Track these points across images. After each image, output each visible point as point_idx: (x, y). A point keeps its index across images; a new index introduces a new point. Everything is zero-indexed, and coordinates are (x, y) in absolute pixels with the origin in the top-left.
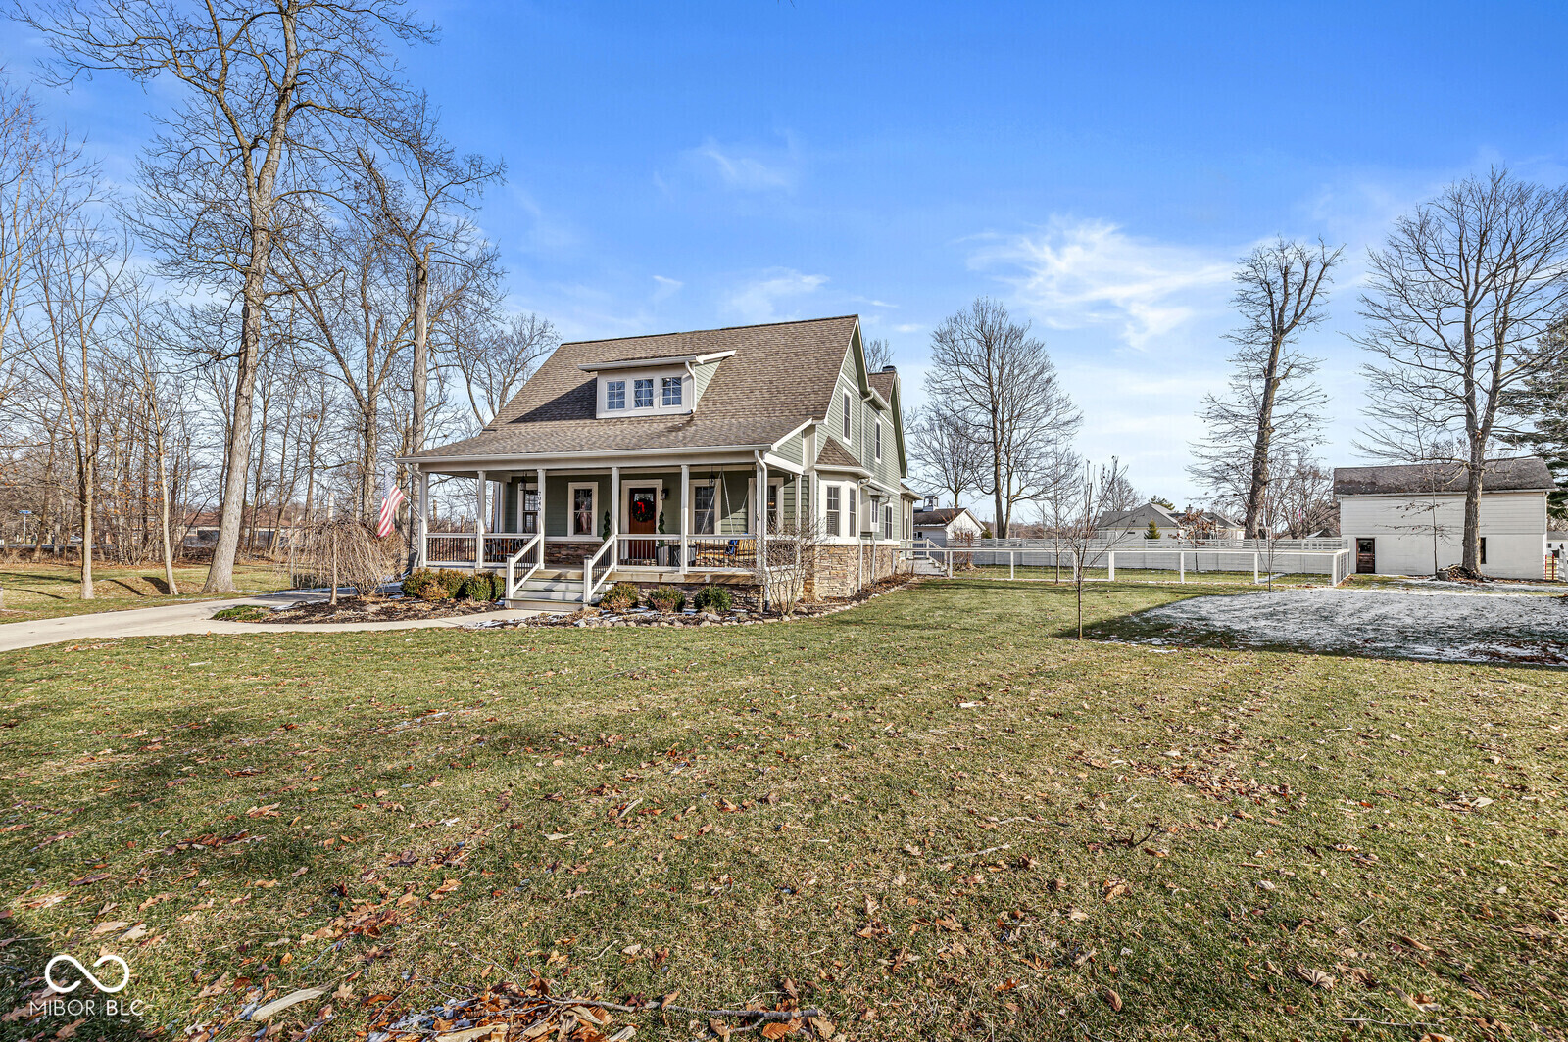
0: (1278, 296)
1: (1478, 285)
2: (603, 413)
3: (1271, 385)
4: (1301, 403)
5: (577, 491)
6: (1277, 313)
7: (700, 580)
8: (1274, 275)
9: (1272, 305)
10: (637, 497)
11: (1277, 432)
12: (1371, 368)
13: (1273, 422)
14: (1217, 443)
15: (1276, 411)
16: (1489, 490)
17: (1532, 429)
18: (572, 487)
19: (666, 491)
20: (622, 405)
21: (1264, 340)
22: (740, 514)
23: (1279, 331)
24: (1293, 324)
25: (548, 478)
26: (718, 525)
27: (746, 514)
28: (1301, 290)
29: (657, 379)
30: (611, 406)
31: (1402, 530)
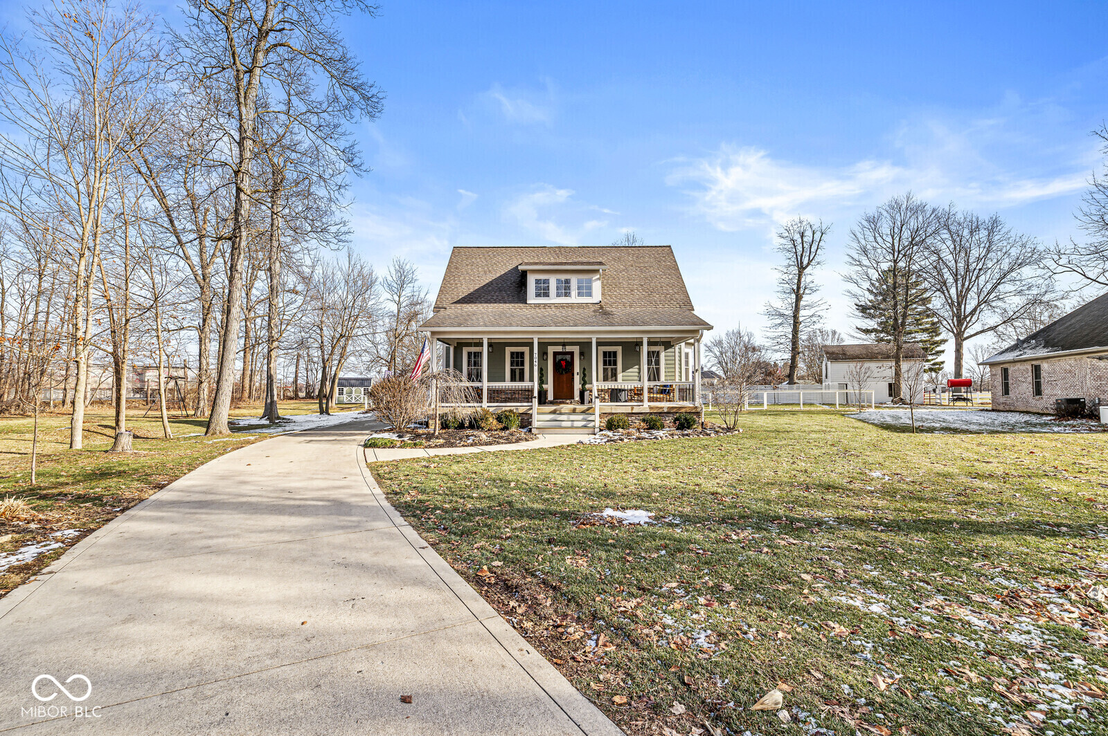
0: (799, 248)
1: (899, 252)
2: (532, 299)
3: (798, 298)
4: (817, 309)
5: (512, 354)
6: (799, 258)
7: (660, 411)
8: (797, 237)
9: (796, 253)
10: (559, 357)
11: (803, 324)
12: (849, 292)
13: (801, 319)
14: (772, 330)
15: (802, 313)
16: (906, 357)
17: (876, 326)
18: (508, 350)
19: (582, 354)
20: (546, 295)
21: (794, 272)
22: (635, 369)
23: (802, 268)
24: (808, 264)
25: (490, 345)
26: (620, 376)
27: (639, 369)
28: (811, 246)
29: (574, 280)
30: (538, 295)
31: (877, 379)
